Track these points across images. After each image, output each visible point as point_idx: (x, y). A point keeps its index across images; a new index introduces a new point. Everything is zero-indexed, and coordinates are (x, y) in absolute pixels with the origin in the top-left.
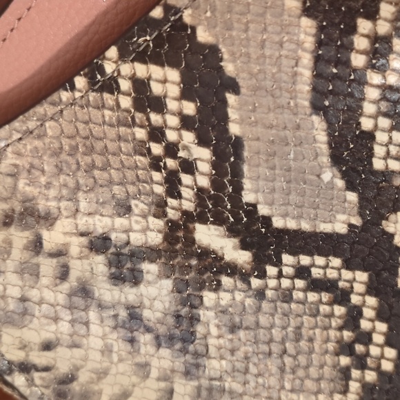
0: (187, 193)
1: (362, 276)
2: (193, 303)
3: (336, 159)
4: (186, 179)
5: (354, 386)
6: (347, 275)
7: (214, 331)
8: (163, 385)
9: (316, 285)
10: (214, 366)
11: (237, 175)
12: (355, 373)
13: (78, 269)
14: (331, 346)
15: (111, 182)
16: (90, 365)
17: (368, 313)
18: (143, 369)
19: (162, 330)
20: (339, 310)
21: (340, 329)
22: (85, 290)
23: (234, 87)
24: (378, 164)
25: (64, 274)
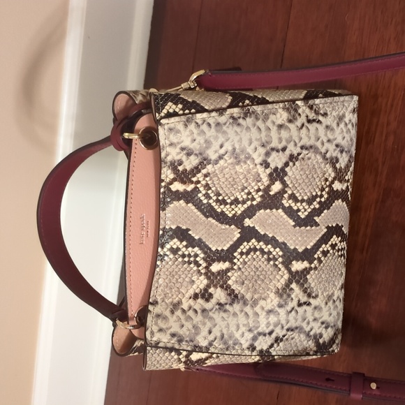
0: (201, 262)
1: (254, 240)
2: (228, 287)
3: (222, 223)
4: (198, 259)
5: (280, 266)
6: (250, 244)
7: (240, 289)
8: (243, 313)
9: (248, 253)
10: (248, 296)
11: (207, 246)
12: (277, 263)
13: (197, 307)
14: (265, 263)
15: (184, 279)
16: (223, 327)
17: (264, 247)
18: (235, 314)
19: (229, 302)
20: (258, 253)
21: (263, 257)
22: (204, 311)
23: (188, 230)
24: (230, 215)
25: (196, 311)
